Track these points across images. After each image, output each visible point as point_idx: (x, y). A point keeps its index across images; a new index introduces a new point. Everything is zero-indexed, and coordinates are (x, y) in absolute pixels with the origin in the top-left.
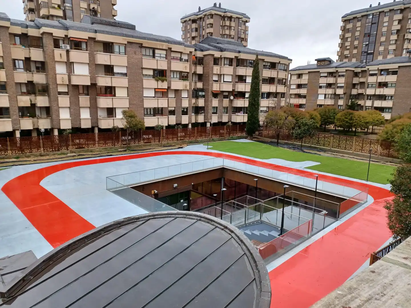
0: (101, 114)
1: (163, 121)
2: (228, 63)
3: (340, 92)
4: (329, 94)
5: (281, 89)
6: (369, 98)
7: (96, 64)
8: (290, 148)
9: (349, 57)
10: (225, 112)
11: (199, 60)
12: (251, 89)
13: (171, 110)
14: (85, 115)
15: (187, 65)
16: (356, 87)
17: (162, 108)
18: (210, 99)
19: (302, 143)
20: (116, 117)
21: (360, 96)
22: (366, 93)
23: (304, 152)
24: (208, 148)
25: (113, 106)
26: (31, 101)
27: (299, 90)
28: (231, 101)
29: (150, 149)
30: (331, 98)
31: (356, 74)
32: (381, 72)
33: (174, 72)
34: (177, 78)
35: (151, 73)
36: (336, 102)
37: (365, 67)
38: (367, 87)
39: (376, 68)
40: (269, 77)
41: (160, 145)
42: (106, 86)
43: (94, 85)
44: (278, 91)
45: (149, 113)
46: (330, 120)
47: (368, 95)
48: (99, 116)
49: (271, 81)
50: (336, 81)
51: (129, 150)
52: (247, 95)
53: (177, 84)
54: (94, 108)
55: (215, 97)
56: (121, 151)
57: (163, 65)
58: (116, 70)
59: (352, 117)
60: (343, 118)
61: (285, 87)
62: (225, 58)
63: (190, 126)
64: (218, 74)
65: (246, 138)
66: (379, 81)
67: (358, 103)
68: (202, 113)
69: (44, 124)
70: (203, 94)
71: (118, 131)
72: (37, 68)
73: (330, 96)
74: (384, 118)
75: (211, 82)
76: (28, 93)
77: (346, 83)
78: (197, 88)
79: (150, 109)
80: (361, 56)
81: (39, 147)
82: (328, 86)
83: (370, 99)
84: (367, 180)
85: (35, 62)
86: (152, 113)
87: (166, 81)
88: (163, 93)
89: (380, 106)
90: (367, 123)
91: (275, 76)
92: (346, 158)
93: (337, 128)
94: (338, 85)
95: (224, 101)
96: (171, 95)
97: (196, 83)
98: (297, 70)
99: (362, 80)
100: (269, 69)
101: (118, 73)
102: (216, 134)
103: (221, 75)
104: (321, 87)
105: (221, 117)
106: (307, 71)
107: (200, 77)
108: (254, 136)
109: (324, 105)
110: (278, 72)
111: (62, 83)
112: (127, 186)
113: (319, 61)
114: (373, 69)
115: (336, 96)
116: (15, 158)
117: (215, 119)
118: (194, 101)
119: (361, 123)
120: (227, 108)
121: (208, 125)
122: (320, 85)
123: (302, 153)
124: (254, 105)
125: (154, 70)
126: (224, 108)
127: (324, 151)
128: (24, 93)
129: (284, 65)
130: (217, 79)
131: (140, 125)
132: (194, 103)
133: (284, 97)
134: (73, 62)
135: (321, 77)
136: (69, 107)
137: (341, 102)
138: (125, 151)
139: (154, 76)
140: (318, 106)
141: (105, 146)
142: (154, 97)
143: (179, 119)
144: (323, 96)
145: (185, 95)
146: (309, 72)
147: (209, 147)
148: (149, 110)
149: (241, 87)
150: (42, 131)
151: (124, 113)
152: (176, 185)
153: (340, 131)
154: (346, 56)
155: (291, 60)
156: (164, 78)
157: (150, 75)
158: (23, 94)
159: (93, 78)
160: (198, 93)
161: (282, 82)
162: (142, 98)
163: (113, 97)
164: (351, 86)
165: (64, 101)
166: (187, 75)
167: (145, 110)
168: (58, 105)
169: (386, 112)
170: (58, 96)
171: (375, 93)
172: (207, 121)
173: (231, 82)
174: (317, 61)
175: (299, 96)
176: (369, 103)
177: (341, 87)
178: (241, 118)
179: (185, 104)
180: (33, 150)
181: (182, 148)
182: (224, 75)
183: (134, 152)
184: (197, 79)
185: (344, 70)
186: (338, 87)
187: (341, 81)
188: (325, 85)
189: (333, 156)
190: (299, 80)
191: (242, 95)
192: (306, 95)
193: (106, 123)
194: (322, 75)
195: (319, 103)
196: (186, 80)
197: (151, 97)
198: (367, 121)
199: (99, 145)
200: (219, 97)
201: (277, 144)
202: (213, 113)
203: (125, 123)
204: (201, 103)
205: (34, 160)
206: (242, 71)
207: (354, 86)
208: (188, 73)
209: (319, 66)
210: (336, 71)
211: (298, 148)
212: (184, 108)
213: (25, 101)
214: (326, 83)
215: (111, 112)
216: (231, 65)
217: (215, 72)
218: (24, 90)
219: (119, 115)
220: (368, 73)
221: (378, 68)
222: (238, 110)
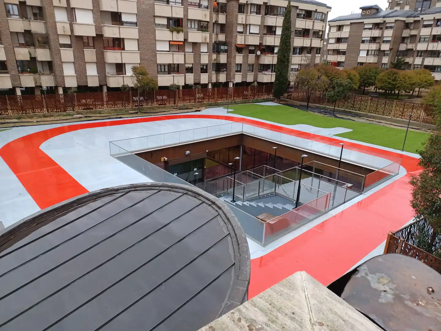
0: (110, 71)
1: (179, 80)
2: (255, 11)
3: (385, 47)
4: (372, 50)
5: (316, 43)
6: (419, 54)
7: (101, 11)
8: (320, 113)
9: (401, 5)
10: (250, 70)
11: (222, 7)
12: (281, 42)
13: (189, 67)
14: (92, 71)
15: (208, 12)
16: (405, 41)
17: (178, 64)
18: (233, 54)
19: (335, 107)
20: (125, 74)
21: (408, 52)
22: (416, 49)
23: (337, 117)
24: (228, 112)
25: (122, 61)
26: (30, 54)
27: (338, 45)
28: (258, 57)
29: (165, 112)
30: (374, 55)
31: (407, 26)
32: (437, 23)
33: (191, 20)
34: (195, 28)
35: (165, 22)
36: (380, 60)
37: (419, 17)
38: (418, 41)
39: (431, 17)
40: (303, 29)
41: (175, 108)
42: (113, 38)
43: (99, 36)
44: (312, 46)
45: (163, 70)
46: (371, 81)
47: (418, 51)
48: (107, 73)
49: (305, 33)
50: (382, 34)
51: (141, 112)
52: (276, 50)
53: (195, 36)
54: (101, 64)
55: (239, 53)
56: (132, 113)
57: (178, 13)
58: (124, 18)
59: (396, 77)
60: (386, 78)
61: (321, 40)
62: (251, 4)
63: (210, 86)
64: (243, 24)
65: (272, 101)
66: (433, 33)
67: (405, 60)
68: (224, 71)
69: (47, 81)
70: (226, 48)
71: (129, 91)
72: (35, 15)
73: (373, 52)
74: (434, 78)
75: (235, 34)
76: (27, 45)
77: (394, 36)
78: (219, 41)
79: (164, 65)
80: (417, 2)
81: (42, 108)
82: (372, 41)
83: (420, 56)
84: (403, 150)
85: (32, 7)
86: (167, 70)
87: (182, 32)
88: (178, 47)
89: (431, 64)
90: (414, 84)
91: (311, 28)
92: (382, 124)
93: (378, 91)
94: (385, 39)
95: (249, 57)
96: (188, 49)
97: (217, 34)
98: (337, 20)
99: (414, 32)
100: (304, 18)
101: (127, 23)
102: (238, 96)
103: (247, 25)
104: (363, 42)
105: (245, 76)
106: (348, 22)
107: (223, 28)
108: (281, 99)
109: (365, 63)
110: (314, 22)
111: (63, 34)
112: (132, 152)
113: (363, 9)
114: (428, 18)
115: (380, 53)
116: (17, 119)
117: (238, 78)
118: (214, 56)
119: (405, 84)
120: (253, 65)
121: (231, 85)
122: (363, 39)
123: (333, 118)
124: (284, 62)
125: (169, 19)
126: (249, 65)
127: (359, 116)
128: (23, 44)
129: (321, 14)
130: (242, 30)
131: (151, 84)
132: (215, 59)
133: (319, 53)
134: (74, 8)
135: (365, 29)
136: (73, 62)
137: (385, 60)
138: (137, 113)
139: (168, 26)
140: (359, 65)
141: (115, 107)
142: (168, 51)
143: (197, 77)
144: (366, 52)
145: (204, 49)
146: (351, 23)
147: (230, 110)
148: (163, 67)
149: (270, 40)
150: (43, 89)
151: (134, 69)
152: (188, 152)
153: (380, 94)
154: (398, 2)
155: (330, 8)
156: (180, 28)
157: (163, 25)
158: (21, 45)
159: (98, 28)
160: (219, 47)
161: (318, 34)
162: (154, 52)
163: (122, 51)
164: (400, 40)
165: (67, 55)
166: (207, 25)
167: (159, 67)
168: (61, 60)
169: (437, 72)
170: (60, 48)
171: (427, 49)
172: (228, 80)
173: (258, 34)
174: (361, 10)
175: (337, 52)
176: (418, 61)
177: (387, 42)
178: (268, 77)
179: (205, 60)
180: (36, 111)
181: (199, 111)
182: (250, 25)
183: (146, 115)
184: (219, 30)
185: (393, 20)
186: (384, 42)
187: (388, 34)
188: (369, 39)
189: (368, 122)
190: (339, 32)
191: (270, 49)
192: (345, 51)
193: (115, 82)
194: (366, 27)
195: (360, 60)
196: (205, 31)
197: (165, 51)
198: (413, 82)
199: (108, 106)
200: (243, 51)
201: (307, 108)
202: (237, 71)
203: (136, 82)
204: (223, 58)
205: (37, 122)
206: (271, 21)
207: (403, 40)
208: (208, 22)
209: (364, 15)
210: (383, 22)
211: (330, 113)
212: (203, 65)
213: (23, 54)
214: (370, 37)
215: (120, 68)
216: (258, 13)
217: (240, 21)
218: (22, 41)
219: (129, 72)
220: (421, 24)
221: (434, 18)
222: (265, 67)
